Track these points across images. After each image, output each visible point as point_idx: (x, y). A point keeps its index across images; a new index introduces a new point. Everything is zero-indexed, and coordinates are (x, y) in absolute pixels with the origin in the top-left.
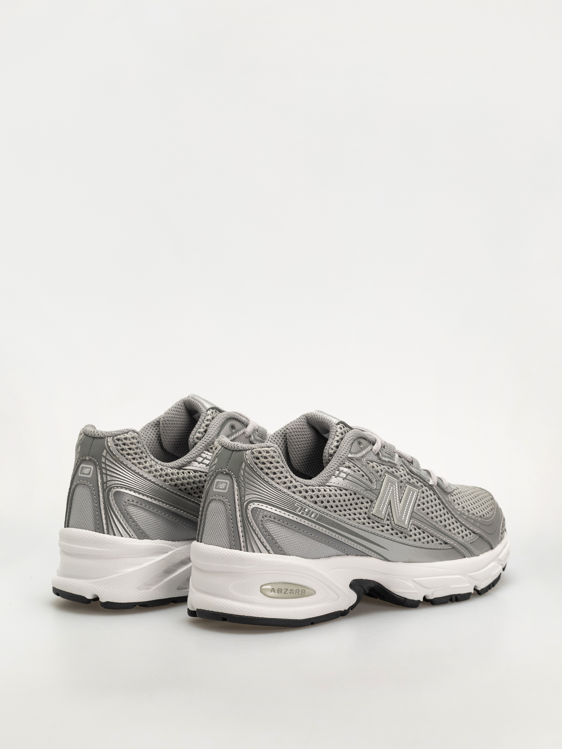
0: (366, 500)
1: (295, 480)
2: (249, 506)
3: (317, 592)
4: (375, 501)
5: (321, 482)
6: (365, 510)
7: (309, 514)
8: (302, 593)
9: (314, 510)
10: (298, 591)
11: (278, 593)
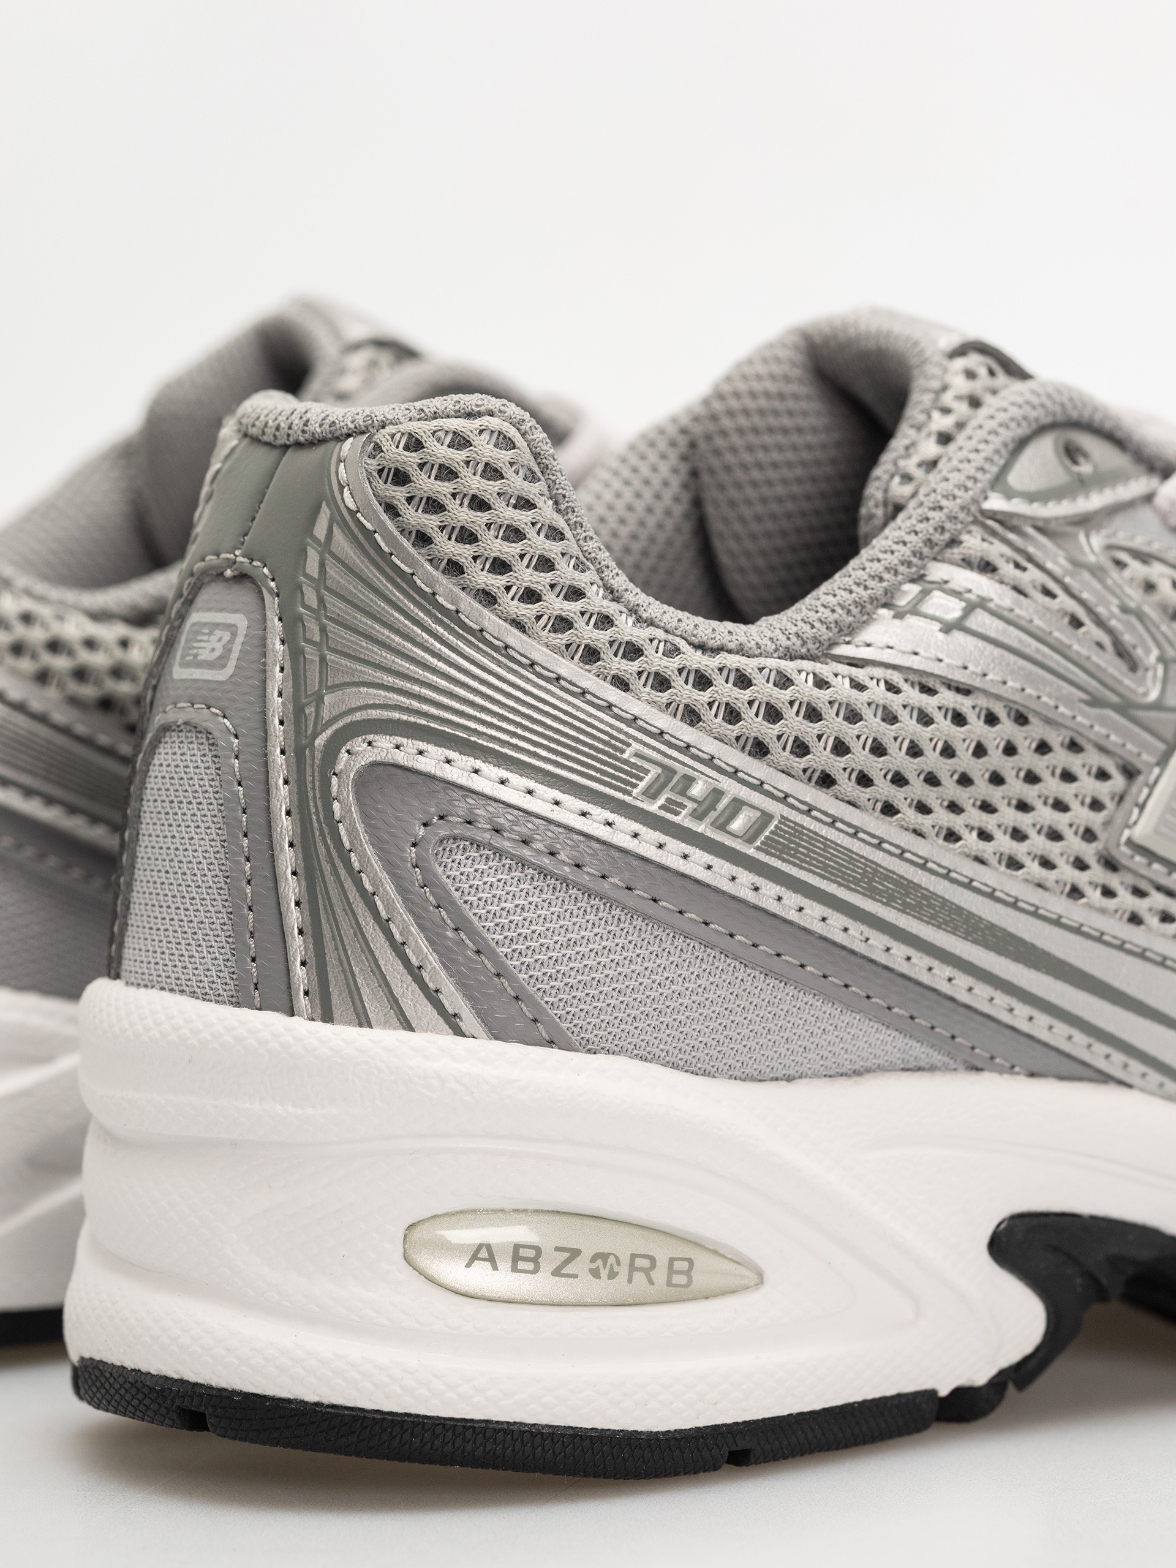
0: (1095, 759)
1: (633, 611)
2: (344, 756)
3: (769, 1275)
4: (1151, 772)
5: (798, 635)
6: (1082, 815)
7: (713, 815)
8: (670, 1278)
9: (744, 793)
10: (644, 1263)
11: (514, 1269)
